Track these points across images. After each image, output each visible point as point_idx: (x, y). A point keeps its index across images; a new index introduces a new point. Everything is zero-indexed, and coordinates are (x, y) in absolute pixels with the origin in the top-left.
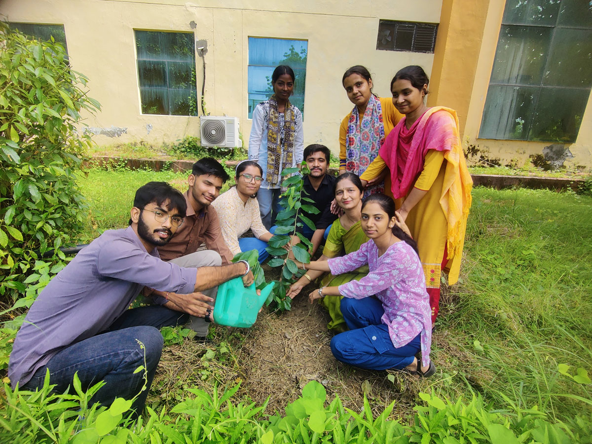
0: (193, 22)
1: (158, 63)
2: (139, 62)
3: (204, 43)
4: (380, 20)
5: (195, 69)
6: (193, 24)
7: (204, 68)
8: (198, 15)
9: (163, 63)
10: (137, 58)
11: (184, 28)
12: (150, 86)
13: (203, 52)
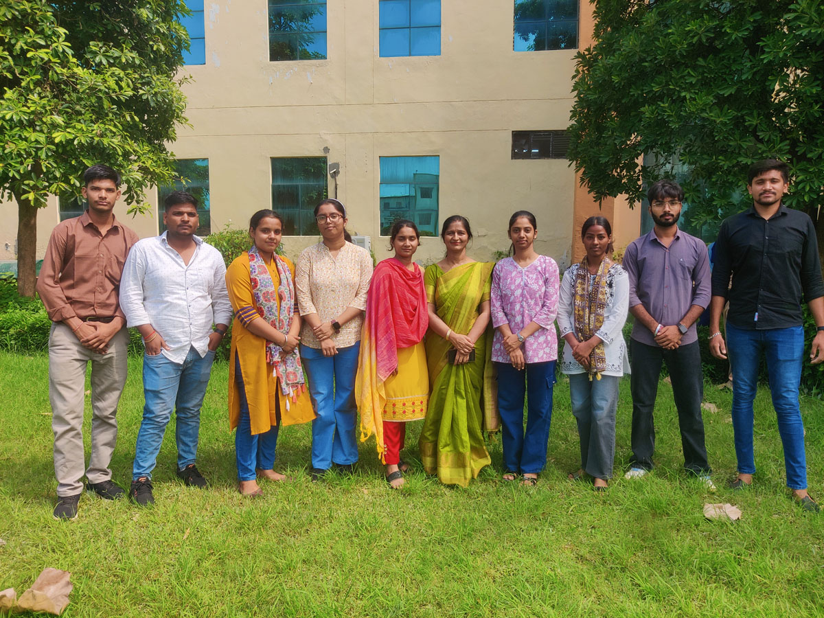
0: (327, 147)
1: (292, 187)
2: (274, 187)
3: (336, 165)
4: (513, 131)
5: (327, 189)
6: (326, 150)
7: (336, 188)
8: (331, 141)
9: (297, 187)
10: (273, 182)
11: (318, 153)
12: (282, 208)
13: (335, 175)
